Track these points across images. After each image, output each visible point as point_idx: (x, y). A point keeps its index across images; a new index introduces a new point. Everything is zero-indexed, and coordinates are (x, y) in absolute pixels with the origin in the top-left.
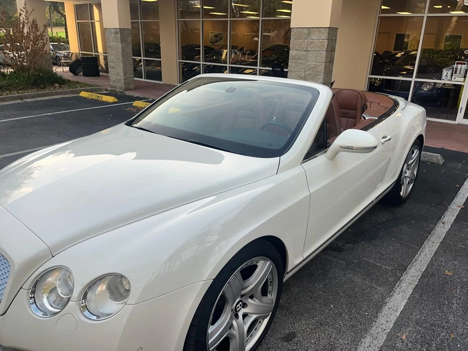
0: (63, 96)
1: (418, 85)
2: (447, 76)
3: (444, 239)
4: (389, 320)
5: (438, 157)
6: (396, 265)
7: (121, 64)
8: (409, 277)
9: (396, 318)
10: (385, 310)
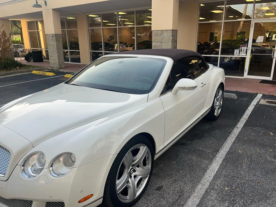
0: (22, 74)
1: (222, 59)
2: (237, 53)
3: (238, 135)
4: (210, 176)
5: (234, 95)
7: (57, 54)
9: (214, 175)
10: (208, 171)
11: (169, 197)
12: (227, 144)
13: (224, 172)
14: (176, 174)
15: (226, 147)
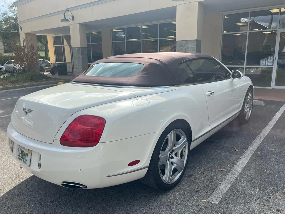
0: (48, 85)
1: (247, 70)
2: (263, 63)
3: (266, 136)
4: (240, 167)
5: (261, 102)
6: (242, 147)
7: (82, 67)
8: (249, 151)
9: (243, 167)
10: (238, 164)
11: (200, 183)
12: (256, 142)
13: (254, 165)
14: (206, 165)
15: (255, 145)
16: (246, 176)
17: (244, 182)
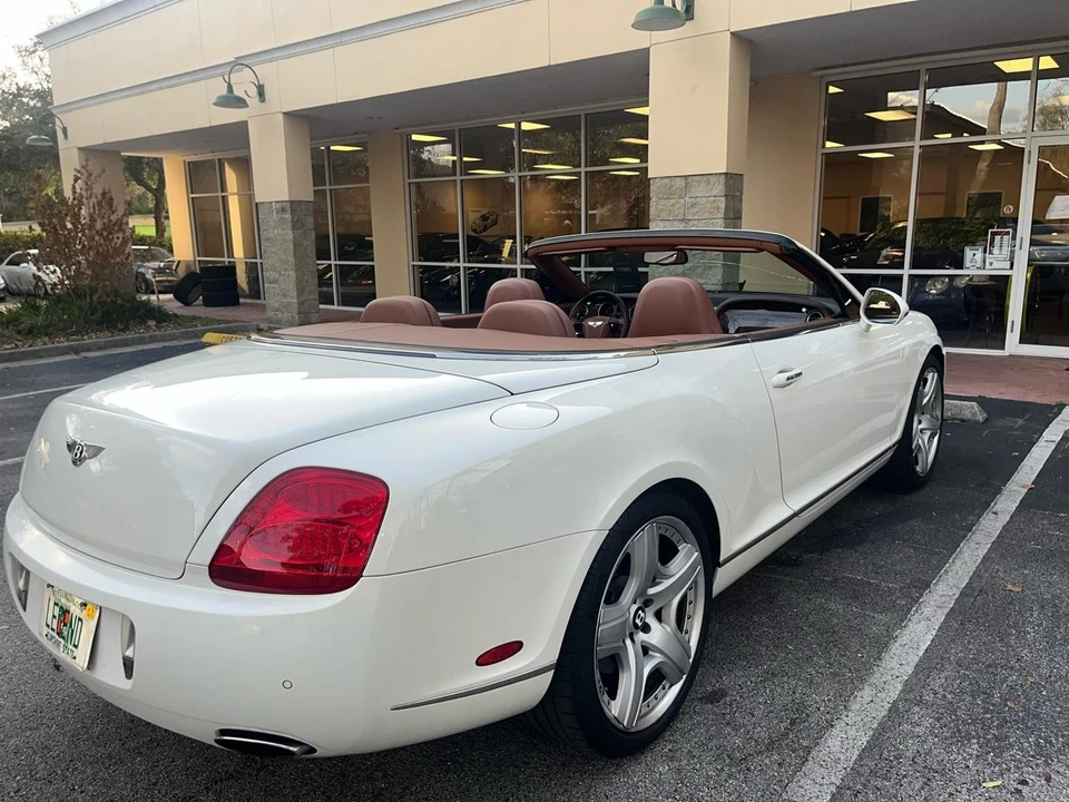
0: (167, 344)
1: (916, 284)
2: (974, 260)
3: (999, 537)
4: (904, 662)
5: (972, 407)
6: (908, 581)
7: (292, 274)
8: (936, 597)
9: (917, 659)
10: (895, 648)
11: (755, 724)
12: (958, 563)
13: (956, 652)
14: (774, 655)
15: (957, 573)
16: (929, 697)
17: (922, 721)
